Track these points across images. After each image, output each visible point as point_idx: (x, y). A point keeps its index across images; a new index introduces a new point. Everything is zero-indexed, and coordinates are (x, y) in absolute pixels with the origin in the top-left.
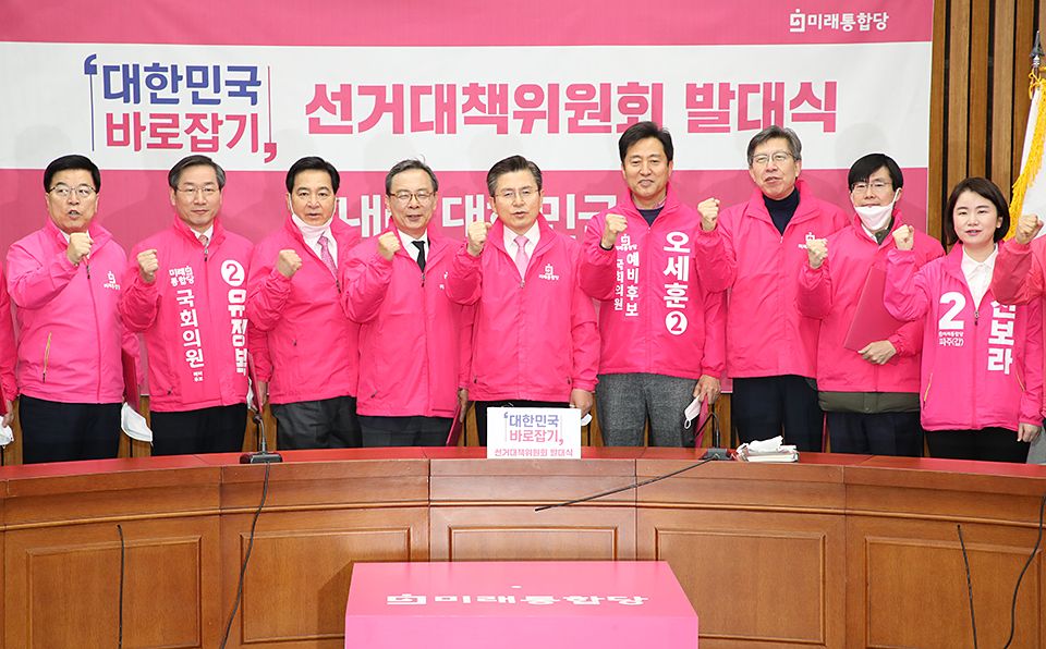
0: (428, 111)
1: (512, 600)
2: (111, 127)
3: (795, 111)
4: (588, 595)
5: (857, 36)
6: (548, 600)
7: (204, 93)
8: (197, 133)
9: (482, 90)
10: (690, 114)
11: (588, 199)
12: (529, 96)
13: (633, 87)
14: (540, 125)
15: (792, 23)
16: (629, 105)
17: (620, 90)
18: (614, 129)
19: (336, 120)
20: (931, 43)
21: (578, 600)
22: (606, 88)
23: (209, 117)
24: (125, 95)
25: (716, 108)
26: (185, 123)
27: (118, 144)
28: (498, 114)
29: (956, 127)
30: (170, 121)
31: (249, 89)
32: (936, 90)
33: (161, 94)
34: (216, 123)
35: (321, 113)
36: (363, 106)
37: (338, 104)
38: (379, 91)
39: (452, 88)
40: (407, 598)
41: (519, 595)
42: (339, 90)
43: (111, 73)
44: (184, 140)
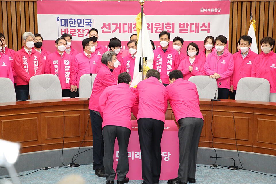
0: (126, 29)
2: (62, 32)
3: (202, 29)
5: (214, 13)
7: (81, 25)
8: (79, 33)
10: (180, 29)
13: (168, 24)
15: (201, 11)
16: (167, 27)
17: (166, 24)
19: (107, 30)
20: (229, 15)
22: (163, 24)
23: (82, 30)
24: (65, 25)
26: (77, 31)
29: (234, 32)
30: (74, 30)
31: (90, 24)
32: (230, 24)
33: (72, 25)
34: (83, 31)
35: (104, 29)
36: (113, 27)
37: (108, 27)
38: (116, 24)
39: (131, 24)
42: (108, 24)
43: (62, 21)
44: (77, 34)
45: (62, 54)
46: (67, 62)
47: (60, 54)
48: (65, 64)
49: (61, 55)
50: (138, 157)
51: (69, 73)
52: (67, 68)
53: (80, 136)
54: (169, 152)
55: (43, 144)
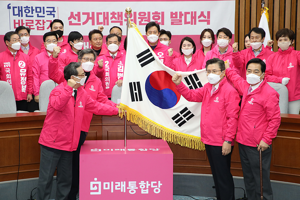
0: (101, 19)
1: (124, 150)
2: (15, 23)
3: (199, 19)
4: (144, 148)
6: (134, 150)
7: (40, 14)
8: (38, 25)
9: (116, 14)
10: (172, 20)
13: (156, 13)
16: (155, 18)
17: (153, 13)
19: (76, 22)
20: (235, 1)
21: (142, 150)
22: (149, 13)
23: (42, 21)
24: (19, 15)
25: (178, 18)
26: (35, 22)
28: (120, 20)
29: (242, 23)
30: (31, 22)
31: (52, 13)
32: (236, 13)
33: (28, 14)
34: (44, 22)
35: (72, 20)
36: (84, 18)
37: (77, 17)
38: (88, 14)
39: (108, 13)
40: (96, 150)
41: (126, 149)
42: (77, 14)
43: (15, 8)
44: (35, 27)
45: (16, 53)
46: (22, 63)
47: (12, 53)
48: (20, 66)
49: (14, 55)
50: (120, 189)
51: (26, 78)
52: (23, 72)
54: (159, 182)
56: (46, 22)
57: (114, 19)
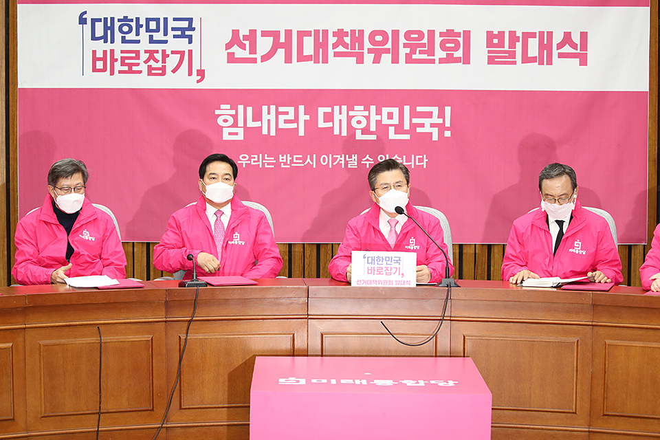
0: (309, 48)
1: (364, 382)
2: (95, 59)
3: (560, 51)
4: (417, 380)
5: (601, 2)
6: (389, 383)
7: (158, 36)
8: (152, 63)
9: (346, 34)
10: (489, 52)
11: (419, 109)
12: (379, 38)
13: (450, 33)
14: (387, 58)
16: (447, 45)
17: (441, 34)
18: (437, 61)
19: (245, 54)
20: (649, 8)
21: (410, 383)
22: (431, 33)
23: (160, 52)
24: (105, 38)
25: (506, 48)
26: (144, 56)
27: (100, 70)
28: (357, 50)
30: (134, 55)
31: (187, 33)
32: (653, 40)
33: (128, 37)
34: (165, 56)
35: (235, 49)
36: (264, 45)
37: (247, 43)
38: (275, 34)
39: (325, 32)
40: (292, 380)
41: (369, 379)
42: (248, 34)
43: (96, 23)
44: (143, 67)
53: (153, 410)
55: (33, 431)
56: (171, 55)
57: (340, 49)
